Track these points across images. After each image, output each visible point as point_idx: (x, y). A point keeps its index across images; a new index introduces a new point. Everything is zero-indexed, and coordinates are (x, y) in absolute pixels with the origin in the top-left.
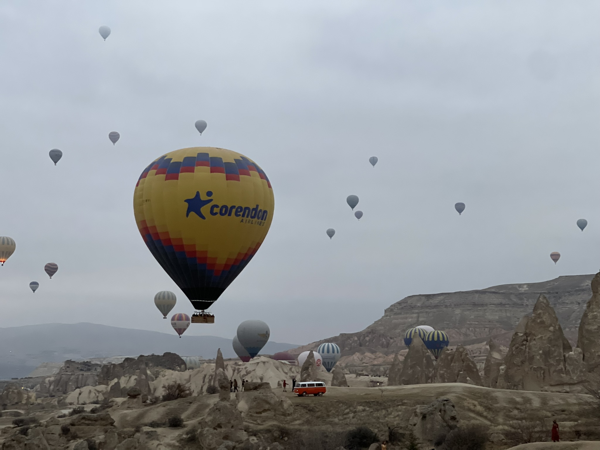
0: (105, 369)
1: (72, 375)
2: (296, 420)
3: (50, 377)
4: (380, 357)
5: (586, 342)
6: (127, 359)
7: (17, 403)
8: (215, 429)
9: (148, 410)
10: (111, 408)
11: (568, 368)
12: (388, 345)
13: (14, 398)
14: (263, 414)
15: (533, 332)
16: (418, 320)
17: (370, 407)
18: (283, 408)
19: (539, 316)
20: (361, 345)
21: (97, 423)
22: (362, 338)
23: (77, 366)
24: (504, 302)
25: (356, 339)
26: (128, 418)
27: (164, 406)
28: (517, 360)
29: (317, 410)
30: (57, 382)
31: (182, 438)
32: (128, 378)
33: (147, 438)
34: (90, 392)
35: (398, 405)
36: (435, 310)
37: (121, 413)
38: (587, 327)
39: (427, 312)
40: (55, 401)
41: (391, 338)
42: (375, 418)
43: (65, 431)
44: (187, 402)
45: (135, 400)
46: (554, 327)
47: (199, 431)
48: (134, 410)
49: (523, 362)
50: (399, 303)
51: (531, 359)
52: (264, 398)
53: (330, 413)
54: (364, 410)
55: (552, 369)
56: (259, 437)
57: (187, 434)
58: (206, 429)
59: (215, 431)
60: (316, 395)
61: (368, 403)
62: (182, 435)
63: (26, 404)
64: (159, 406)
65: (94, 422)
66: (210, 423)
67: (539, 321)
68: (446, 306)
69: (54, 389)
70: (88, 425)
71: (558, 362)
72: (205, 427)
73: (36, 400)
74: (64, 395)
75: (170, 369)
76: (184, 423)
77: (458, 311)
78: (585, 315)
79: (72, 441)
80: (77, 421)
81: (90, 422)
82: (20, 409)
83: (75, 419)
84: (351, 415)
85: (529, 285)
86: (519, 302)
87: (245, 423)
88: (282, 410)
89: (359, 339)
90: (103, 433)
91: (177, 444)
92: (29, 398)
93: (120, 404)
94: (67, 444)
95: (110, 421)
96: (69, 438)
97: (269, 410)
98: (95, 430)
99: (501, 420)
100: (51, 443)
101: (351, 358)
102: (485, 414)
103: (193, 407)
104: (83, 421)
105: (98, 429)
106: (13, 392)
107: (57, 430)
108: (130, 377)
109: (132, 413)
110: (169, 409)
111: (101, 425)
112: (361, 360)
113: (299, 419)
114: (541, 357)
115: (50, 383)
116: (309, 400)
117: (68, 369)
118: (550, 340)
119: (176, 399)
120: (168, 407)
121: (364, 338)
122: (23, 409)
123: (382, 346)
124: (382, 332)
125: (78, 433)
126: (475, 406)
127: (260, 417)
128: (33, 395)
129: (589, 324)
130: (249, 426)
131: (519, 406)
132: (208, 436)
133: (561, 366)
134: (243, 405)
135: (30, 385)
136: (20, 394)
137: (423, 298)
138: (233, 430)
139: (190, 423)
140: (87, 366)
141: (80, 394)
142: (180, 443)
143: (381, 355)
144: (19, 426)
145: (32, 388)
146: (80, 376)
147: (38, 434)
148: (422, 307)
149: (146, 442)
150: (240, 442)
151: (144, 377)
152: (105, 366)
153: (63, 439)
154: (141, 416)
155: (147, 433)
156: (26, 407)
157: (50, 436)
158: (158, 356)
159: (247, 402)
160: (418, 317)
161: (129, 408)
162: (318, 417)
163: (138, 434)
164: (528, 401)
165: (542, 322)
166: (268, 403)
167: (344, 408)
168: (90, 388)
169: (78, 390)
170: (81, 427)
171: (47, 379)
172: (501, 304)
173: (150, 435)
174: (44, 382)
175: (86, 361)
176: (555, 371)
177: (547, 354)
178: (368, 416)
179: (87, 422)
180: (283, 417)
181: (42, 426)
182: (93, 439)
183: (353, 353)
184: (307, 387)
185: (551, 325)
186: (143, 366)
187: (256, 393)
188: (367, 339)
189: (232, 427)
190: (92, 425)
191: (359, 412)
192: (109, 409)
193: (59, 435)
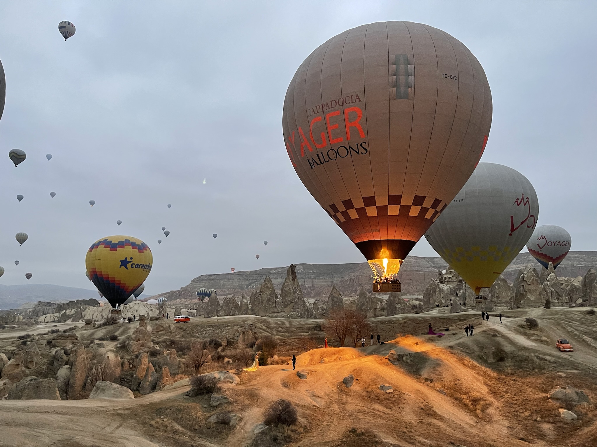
0: (59, 306)
1: (41, 308)
2: (177, 335)
3: (30, 309)
4: (188, 301)
5: (284, 295)
6: (71, 302)
7: (13, 321)
8: (136, 341)
9: (95, 332)
10: (75, 330)
11: (277, 306)
12: (192, 296)
13: (12, 319)
14: (160, 333)
15: (264, 291)
16: (205, 285)
17: (212, 328)
18: (170, 329)
19: (266, 284)
20: (180, 296)
21: (68, 338)
22: (180, 293)
23: (43, 304)
24: (240, 278)
25: (178, 293)
26: (85, 335)
27: (105, 329)
28: (256, 303)
29: (187, 330)
30: (33, 311)
31: (117, 346)
32: (70, 310)
33: (97, 347)
34: (51, 316)
35: (226, 327)
36: (212, 281)
37: (80, 333)
38: (285, 289)
39: (209, 282)
40: (32, 321)
41: (193, 293)
42: (216, 333)
43: (49, 343)
44: (118, 327)
45: (89, 326)
46: (272, 289)
47: (127, 342)
48: (88, 331)
49: (259, 304)
50: (197, 278)
51: (262, 302)
52: (160, 324)
53: (194, 332)
54: (210, 330)
55: (270, 306)
56: (160, 345)
57: (120, 344)
58: (132, 341)
59: (137, 342)
60: (184, 322)
61: (211, 326)
62: (117, 345)
63: (17, 322)
64: (102, 329)
65: (66, 338)
66: (134, 338)
67: (266, 286)
68: (217, 280)
69: (31, 314)
70: (63, 339)
71: (273, 303)
72: (131, 340)
73: (23, 320)
74: (37, 318)
75: (92, 306)
76: (119, 338)
77: (222, 282)
78: (284, 284)
79: (53, 349)
80: (56, 337)
81: (64, 338)
82: (14, 324)
83: (55, 337)
84: (205, 332)
85: (251, 271)
86: (247, 278)
87: (152, 338)
88: (169, 330)
89: (179, 293)
90: (71, 344)
91: (115, 350)
92: (19, 319)
93: (80, 327)
94: (50, 350)
95: (75, 337)
96: (51, 346)
97: (163, 330)
98: (67, 342)
99: (275, 333)
100: (40, 349)
101: (176, 301)
102: (267, 330)
103: (121, 329)
104: (60, 337)
105: (68, 342)
106: (11, 316)
107: (44, 342)
108: (72, 310)
109: (87, 333)
110: (108, 330)
111: (70, 339)
112: (180, 302)
113: (178, 335)
114: (266, 301)
115: (30, 312)
116: (182, 325)
117: (39, 305)
118: (270, 295)
119: (111, 325)
120: (108, 329)
121: (181, 293)
122: (16, 325)
123: (189, 296)
124: (189, 290)
125: (56, 344)
126: (262, 326)
127: (158, 334)
128: (21, 318)
129: (285, 288)
130: (154, 339)
131: (281, 326)
132: (132, 345)
133: (274, 305)
134: (149, 328)
135: (19, 312)
136: (14, 317)
137: (208, 276)
138: (146, 341)
139: (122, 338)
140: (49, 304)
141: (46, 317)
142: (116, 349)
143: (189, 300)
144: (21, 340)
145: (20, 314)
146: (45, 309)
147: (34, 346)
148: (207, 280)
149: (97, 349)
150: (150, 348)
151: (79, 310)
152: (58, 304)
153: (48, 347)
154: (92, 334)
155: (98, 344)
156: (17, 323)
157: (40, 346)
158: (87, 300)
159: (151, 327)
160: (205, 284)
161: (85, 330)
162: (188, 334)
163: (92, 345)
164: (283, 323)
165: (267, 287)
166: (162, 327)
167: (200, 328)
168: (51, 314)
169: (45, 316)
170: (58, 340)
171: (28, 311)
172: (239, 279)
173: (99, 345)
174: (26, 311)
175: (48, 302)
176: (271, 307)
177: (269, 300)
178: (213, 332)
179: (62, 338)
180: (170, 334)
181: (35, 340)
182: (66, 347)
183: (177, 299)
184: (181, 318)
185: (271, 288)
186: (79, 305)
187: (156, 322)
188: (183, 293)
189: (146, 340)
190: (65, 340)
191: (208, 330)
192: (74, 331)
193: (45, 345)
